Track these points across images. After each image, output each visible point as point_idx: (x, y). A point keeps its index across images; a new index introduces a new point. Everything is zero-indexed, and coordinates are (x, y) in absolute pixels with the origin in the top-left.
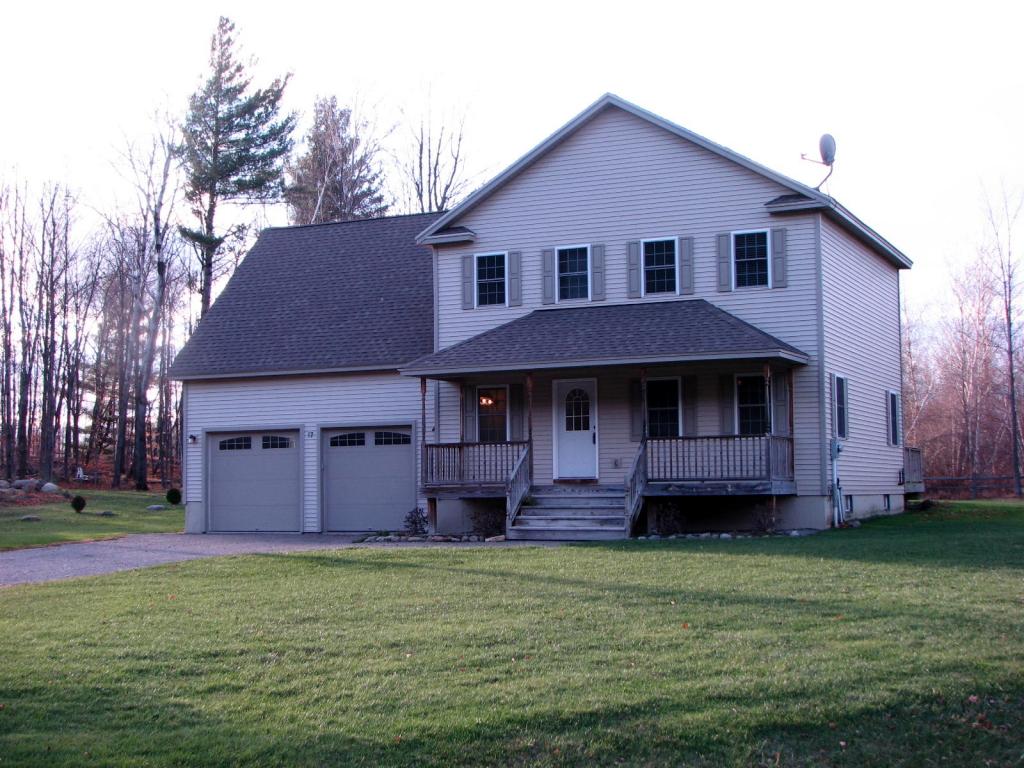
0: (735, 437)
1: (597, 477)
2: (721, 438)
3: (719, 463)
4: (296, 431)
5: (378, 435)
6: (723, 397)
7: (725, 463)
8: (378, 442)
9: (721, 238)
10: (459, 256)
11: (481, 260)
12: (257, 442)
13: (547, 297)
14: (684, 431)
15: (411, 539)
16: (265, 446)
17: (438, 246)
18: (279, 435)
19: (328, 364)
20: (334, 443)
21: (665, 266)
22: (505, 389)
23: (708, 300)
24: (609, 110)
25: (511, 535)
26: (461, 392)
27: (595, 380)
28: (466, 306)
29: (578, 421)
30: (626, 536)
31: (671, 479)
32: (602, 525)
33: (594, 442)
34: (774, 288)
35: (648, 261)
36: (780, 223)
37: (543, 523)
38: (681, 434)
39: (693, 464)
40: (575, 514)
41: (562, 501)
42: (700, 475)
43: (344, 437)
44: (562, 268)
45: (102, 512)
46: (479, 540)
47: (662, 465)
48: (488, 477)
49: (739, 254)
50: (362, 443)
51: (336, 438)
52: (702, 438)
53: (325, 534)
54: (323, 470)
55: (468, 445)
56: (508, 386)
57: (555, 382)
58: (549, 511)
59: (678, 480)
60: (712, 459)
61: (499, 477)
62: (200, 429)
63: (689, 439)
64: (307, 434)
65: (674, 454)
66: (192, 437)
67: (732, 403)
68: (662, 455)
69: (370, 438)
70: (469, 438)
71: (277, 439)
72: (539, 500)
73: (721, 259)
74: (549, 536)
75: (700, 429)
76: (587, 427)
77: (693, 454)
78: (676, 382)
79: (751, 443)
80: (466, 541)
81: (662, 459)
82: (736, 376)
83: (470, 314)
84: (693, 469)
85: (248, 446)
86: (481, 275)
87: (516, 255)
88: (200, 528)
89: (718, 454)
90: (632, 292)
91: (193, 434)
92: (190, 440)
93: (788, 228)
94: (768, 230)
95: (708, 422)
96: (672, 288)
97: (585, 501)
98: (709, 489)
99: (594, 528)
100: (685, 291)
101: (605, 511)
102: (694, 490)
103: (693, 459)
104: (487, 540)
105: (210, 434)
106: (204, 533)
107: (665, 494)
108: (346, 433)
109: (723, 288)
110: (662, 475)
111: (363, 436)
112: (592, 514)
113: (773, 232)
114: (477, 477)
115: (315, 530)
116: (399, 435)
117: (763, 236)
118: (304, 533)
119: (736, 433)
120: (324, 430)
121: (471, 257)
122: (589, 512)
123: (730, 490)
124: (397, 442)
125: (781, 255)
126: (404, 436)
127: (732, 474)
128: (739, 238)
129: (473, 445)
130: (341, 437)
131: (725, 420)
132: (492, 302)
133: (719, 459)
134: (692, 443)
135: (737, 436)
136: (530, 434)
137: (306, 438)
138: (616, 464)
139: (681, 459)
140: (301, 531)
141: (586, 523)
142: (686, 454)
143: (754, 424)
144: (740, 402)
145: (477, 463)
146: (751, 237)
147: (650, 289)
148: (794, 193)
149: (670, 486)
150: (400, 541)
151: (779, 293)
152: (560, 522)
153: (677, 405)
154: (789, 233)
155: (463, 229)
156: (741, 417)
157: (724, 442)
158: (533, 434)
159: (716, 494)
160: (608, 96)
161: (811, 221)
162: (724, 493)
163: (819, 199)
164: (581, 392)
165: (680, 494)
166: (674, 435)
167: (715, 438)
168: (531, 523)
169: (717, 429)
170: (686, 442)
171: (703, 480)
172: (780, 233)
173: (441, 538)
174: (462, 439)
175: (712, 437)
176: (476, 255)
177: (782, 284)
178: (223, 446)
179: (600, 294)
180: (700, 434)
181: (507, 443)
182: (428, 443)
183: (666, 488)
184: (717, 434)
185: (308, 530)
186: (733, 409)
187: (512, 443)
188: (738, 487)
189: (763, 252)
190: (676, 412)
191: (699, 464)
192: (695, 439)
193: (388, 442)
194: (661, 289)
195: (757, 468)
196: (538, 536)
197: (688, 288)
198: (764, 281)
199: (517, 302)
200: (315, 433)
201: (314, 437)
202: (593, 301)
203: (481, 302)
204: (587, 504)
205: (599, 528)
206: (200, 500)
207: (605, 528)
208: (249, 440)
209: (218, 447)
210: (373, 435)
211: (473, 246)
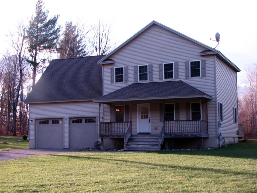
1: (150, 132)
2: (187, 121)
3: (186, 128)
4: (62, 119)
5: (86, 120)
6: (187, 109)
7: (188, 128)
8: (86, 122)
9: (187, 63)
10: (110, 68)
11: (116, 69)
12: (50, 122)
13: (136, 80)
14: (176, 119)
15: (96, 150)
16: (53, 123)
17: (103, 65)
18: (57, 120)
19: (71, 99)
20: (73, 122)
21: (170, 71)
22: (123, 106)
23: (183, 81)
24: (154, 25)
25: (126, 149)
26: (111, 107)
27: (150, 104)
28: (112, 82)
29: (145, 116)
30: (159, 150)
31: (173, 133)
32: (152, 146)
33: (149, 122)
34: (202, 77)
35: (165, 69)
36: (204, 59)
37: (135, 146)
38: (175, 120)
39: (179, 128)
40: (144, 143)
41: (140, 139)
42: (181, 131)
44: (140, 71)
45: (3, 142)
46: (116, 151)
47: (170, 129)
48: (119, 132)
49: (192, 67)
50: (81, 122)
52: (181, 121)
53: (70, 149)
54: (70, 130)
55: (113, 123)
58: (137, 142)
59: (174, 133)
60: (184, 127)
61: (122, 132)
62: (34, 118)
63: (178, 121)
64: (65, 119)
65: (173, 126)
66: (31, 120)
67: (190, 110)
68: (169, 126)
69: (84, 121)
70: (113, 121)
71: (56, 121)
72: (134, 139)
73: (187, 69)
74: (136, 149)
75: (180, 118)
76: (147, 118)
77: (179, 126)
78: (173, 104)
80: (112, 151)
81: (170, 127)
82: (191, 103)
83: (113, 85)
84: (179, 130)
85: (48, 123)
86: (116, 73)
87: (127, 68)
88: (33, 147)
89: (186, 125)
90: (161, 78)
91: (32, 119)
92: (31, 121)
93: (206, 60)
94: (200, 60)
95: (183, 116)
96: (172, 77)
98: (183, 136)
101: (153, 142)
102: (179, 136)
103: (179, 127)
104: (118, 151)
105: (36, 119)
106: (35, 148)
107: (170, 137)
108: (77, 119)
109: (187, 77)
110: (170, 132)
111: (81, 120)
112: (149, 143)
113: (202, 61)
114: (115, 132)
115: (67, 147)
116: (92, 120)
117: (198, 62)
118: (64, 148)
119: (191, 119)
120: (70, 118)
121: (114, 68)
123: (190, 136)
124: (92, 122)
125: (204, 68)
126: (94, 120)
127: (190, 131)
128: (192, 63)
129: (114, 123)
130: (75, 120)
131: (188, 115)
132: (120, 81)
133: (186, 127)
134: (179, 122)
135: (191, 120)
136: (131, 119)
137: (65, 121)
138: (156, 128)
139: (175, 127)
140: (63, 148)
141: (148, 146)
142: (177, 126)
143: (196, 117)
144: (192, 110)
145: (115, 128)
146: (195, 62)
147: (166, 77)
148: (207, 50)
149: (172, 135)
150: (93, 151)
151: (204, 79)
152: (140, 145)
153: (173, 111)
154: (206, 61)
155: (111, 60)
156: (192, 115)
157: (188, 122)
158: (132, 120)
159: (186, 137)
160: (154, 21)
161: (213, 58)
162: (188, 137)
163: (215, 51)
164: (145, 107)
165: (175, 137)
166: (173, 120)
167: (185, 121)
168: (132, 146)
169: (185, 118)
170: (177, 122)
171: (182, 133)
172: (204, 62)
173: (105, 150)
174: (111, 121)
175: (184, 121)
176: (115, 68)
177: (204, 76)
178: (40, 123)
179: (151, 79)
180: (180, 120)
181: (124, 122)
182: (101, 122)
183: (171, 135)
184: (185, 120)
185: (65, 147)
186: (190, 112)
187: (126, 122)
188: (192, 135)
189: (199, 67)
190: (173, 113)
191: (181, 128)
192: (179, 121)
193: (89, 122)
194: (169, 78)
195: (198, 130)
196: (134, 149)
197: (177, 77)
198: (199, 75)
199: (127, 81)
200: (67, 119)
201: (67, 120)
202: (149, 81)
203: (117, 81)
204: (148, 140)
205: (151, 147)
206: (33, 139)
207: (153, 147)
208: (48, 121)
209: (39, 123)
210: (85, 120)
211: (114, 65)
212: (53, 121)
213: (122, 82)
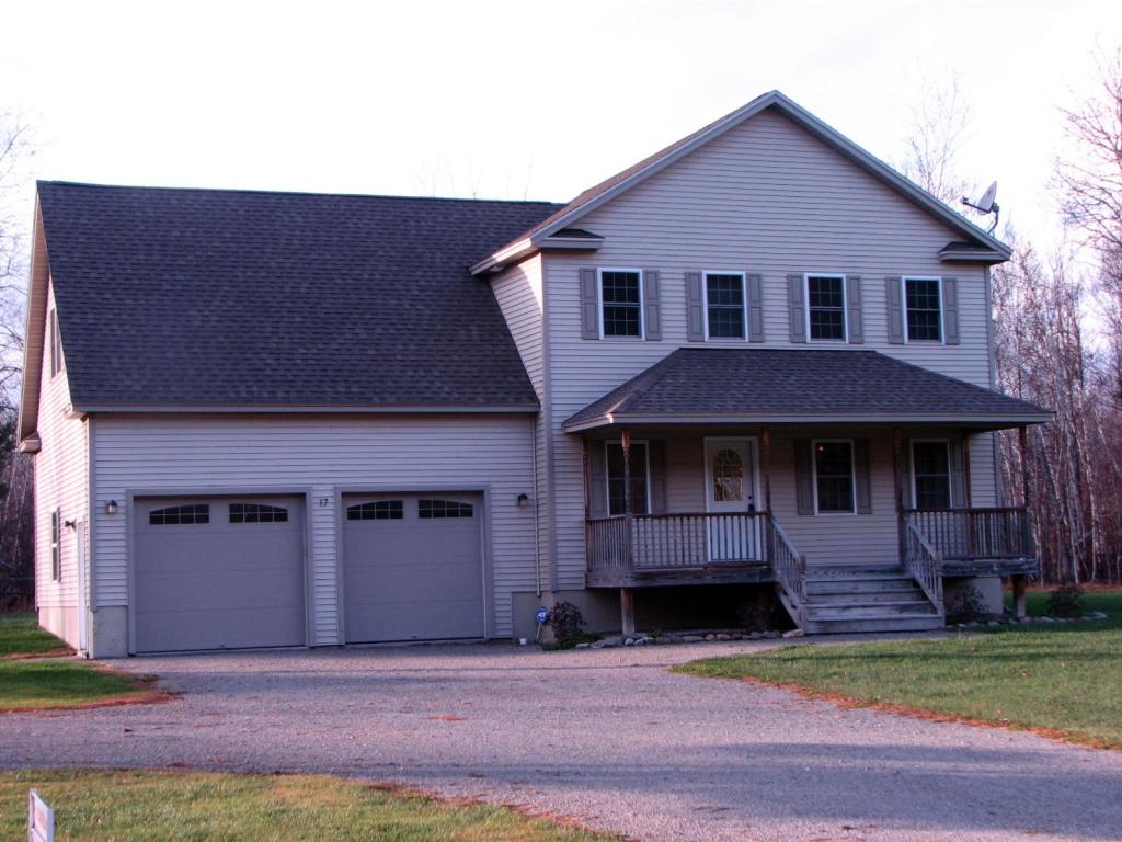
0: (913, 511)
4: (301, 497)
5: (423, 504)
6: (898, 465)
8: (423, 515)
9: (892, 282)
10: (577, 268)
11: (607, 276)
12: (219, 513)
13: (693, 331)
14: (858, 505)
17: (545, 251)
18: (258, 503)
20: (355, 515)
21: (833, 308)
22: (643, 446)
23: (880, 352)
24: (776, 111)
25: (808, 629)
26: (586, 448)
27: (756, 439)
28: (588, 334)
30: (943, 625)
32: (901, 612)
34: (947, 344)
35: (813, 300)
36: (952, 273)
37: (833, 612)
38: (855, 506)
39: (953, 540)
40: (855, 601)
41: (827, 585)
43: (371, 506)
44: (711, 298)
49: (910, 303)
50: (398, 515)
51: (358, 507)
53: (347, 647)
56: (647, 443)
57: (707, 439)
58: (827, 598)
64: (316, 501)
65: (932, 529)
66: (110, 503)
67: (909, 472)
69: (411, 508)
71: (252, 509)
73: (892, 307)
75: (874, 501)
76: (740, 497)
77: (952, 529)
78: (849, 445)
79: (926, 518)
82: (912, 442)
83: (591, 345)
85: (204, 519)
86: (608, 296)
87: (654, 276)
88: (121, 648)
90: (796, 335)
91: (115, 498)
92: (107, 509)
93: (959, 279)
94: (939, 278)
95: (884, 494)
97: (852, 585)
98: (974, 569)
99: (893, 616)
100: (856, 340)
102: (959, 570)
103: (953, 535)
104: (785, 635)
105: (140, 499)
106: (133, 656)
108: (375, 500)
109: (894, 340)
111: (399, 504)
112: (876, 600)
113: (945, 281)
115: (334, 641)
116: (455, 505)
117: (934, 284)
118: (313, 648)
119: (914, 506)
120: (345, 495)
121: (596, 269)
122: (871, 598)
123: (996, 569)
125: (953, 308)
128: (910, 284)
134: (951, 516)
135: (915, 511)
137: (317, 507)
140: (309, 645)
141: (884, 611)
143: (931, 496)
144: (916, 472)
146: (922, 283)
147: (815, 333)
148: (962, 241)
151: (952, 350)
154: (960, 284)
155: (586, 233)
156: (917, 489)
159: (982, 573)
160: (776, 94)
161: (981, 274)
162: (990, 573)
163: (1000, 251)
164: (731, 453)
170: (944, 515)
171: (965, 559)
172: (952, 283)
176: (600, 270)
177: (954, 340)
178: (156, 519)
179: (759, 334)
185: (320, 643)
186: (910, 479)
188: (1003, 566)
189: (935, 303)
190: (850, 480)
194: (825, 335)
196: (843, 628)
197: (858, 336)
198: (935, 335)
199: (656, 335)
200: (331, 500)
201: (330, 506)
202: (751, 342)
203: (609, 331)
204: (856, 588)
205: (897, 616)
206: (124, 603)
207: (905, 615)
208: (205, 509)
209: (148, 520)
210: (417, 505)
211: (595, 256)
212: (233, 508)
213: (633, 339)
